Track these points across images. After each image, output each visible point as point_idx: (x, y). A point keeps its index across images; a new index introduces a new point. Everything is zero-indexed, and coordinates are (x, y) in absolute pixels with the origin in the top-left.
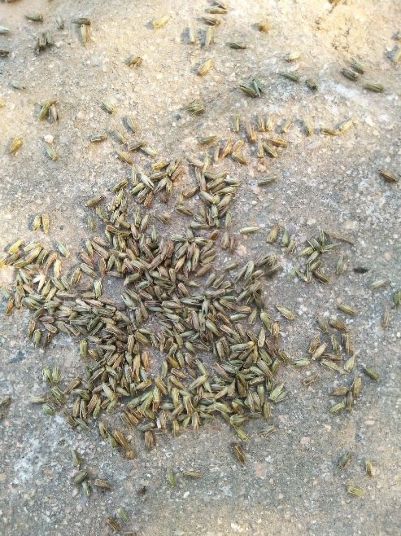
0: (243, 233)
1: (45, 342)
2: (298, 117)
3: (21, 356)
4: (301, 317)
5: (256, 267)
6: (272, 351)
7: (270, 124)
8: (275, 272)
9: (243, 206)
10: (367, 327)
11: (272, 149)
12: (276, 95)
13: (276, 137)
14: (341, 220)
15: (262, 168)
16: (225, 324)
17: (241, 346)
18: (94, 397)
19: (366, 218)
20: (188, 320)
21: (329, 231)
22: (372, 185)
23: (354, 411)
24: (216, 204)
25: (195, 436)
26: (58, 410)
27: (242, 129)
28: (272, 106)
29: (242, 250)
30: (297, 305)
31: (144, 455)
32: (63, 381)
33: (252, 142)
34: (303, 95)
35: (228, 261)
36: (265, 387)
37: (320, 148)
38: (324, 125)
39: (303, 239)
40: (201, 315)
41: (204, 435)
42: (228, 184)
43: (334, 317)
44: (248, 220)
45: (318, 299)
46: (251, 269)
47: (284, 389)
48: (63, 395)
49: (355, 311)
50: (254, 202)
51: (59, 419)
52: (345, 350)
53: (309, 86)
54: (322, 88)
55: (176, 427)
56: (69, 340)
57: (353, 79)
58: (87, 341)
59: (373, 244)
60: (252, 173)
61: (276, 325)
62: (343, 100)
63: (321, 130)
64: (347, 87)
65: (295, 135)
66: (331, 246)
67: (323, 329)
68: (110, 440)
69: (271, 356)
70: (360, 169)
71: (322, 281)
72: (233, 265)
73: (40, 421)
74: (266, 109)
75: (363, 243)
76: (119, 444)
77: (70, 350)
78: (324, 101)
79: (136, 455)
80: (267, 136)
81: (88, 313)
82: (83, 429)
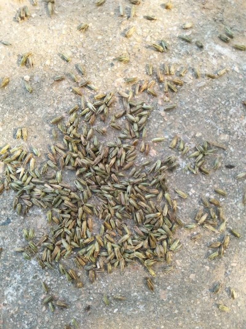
0: (154, 142)
1: (24, 212)
2: (191, 66)
3: (8, 221)
4: (191, 197)
5: (162, 164)
6: (172, 219)
7: (172, 70)
8: (174, 168)
9: (154, 124)
10: (233, 203)
11: (173, 87)
12: (176, 51)
13: (176, 79)
14: (218, 134)
15: (167, 99)
16: (142, 201)
17: (152, 215)
18: (56, 248)
19: (234, 133)
20: (117, 198)
21: (210, 141)
22: (238, 111)
23: (224, 257)
24: (137, 122)
25: (122, 273)
26: (33, 256)
27: (154, 73)
28: (174, 58)
29: (153, 153)
30: (189, 188)
31: (89, 285)
32: (36, 237)
33: (160, 82)
34: (194, 51)
35: (143, 160)
36: (167, 242)
37: (204, 86)
38: (208, 71)
39: (193, 146)
40: (126, 195)
41: (128, 273)
42: (144, 109)
43: (212, 197)
44: (157, 133)
45: (202, 185)
46: (159, 165)
47: (179, 243)
48: (36, 247)
49: (226, 193)
50: (161, 122)
51: (34, 262)
52: (219, 218)
53: (198, 46)
54: (206, 47)
55: (110, 267)
56: (40, 211)
57: (226, 41)
58: (52, 211)
59: (238, 149)
60: (160, 102)
61: (175, 202)
62: (220, 55)
63: (206, 75)
64: (222, 47)
65: (189, 78)
66: (211, 151)
67: (205, 204)
68: (67, 276)
69: (171, 222)
70: (230, 100)
71: (205, 173)
72: (147, 162)
73: (21, 263)
74: (169, 60)
75: (231, 149)
76: (73, 278)
77: (40, 217)
78: (208, 56)
79: (83, 285)
80: (170, 78)
81: (52, 193)
82: (49, 268)
